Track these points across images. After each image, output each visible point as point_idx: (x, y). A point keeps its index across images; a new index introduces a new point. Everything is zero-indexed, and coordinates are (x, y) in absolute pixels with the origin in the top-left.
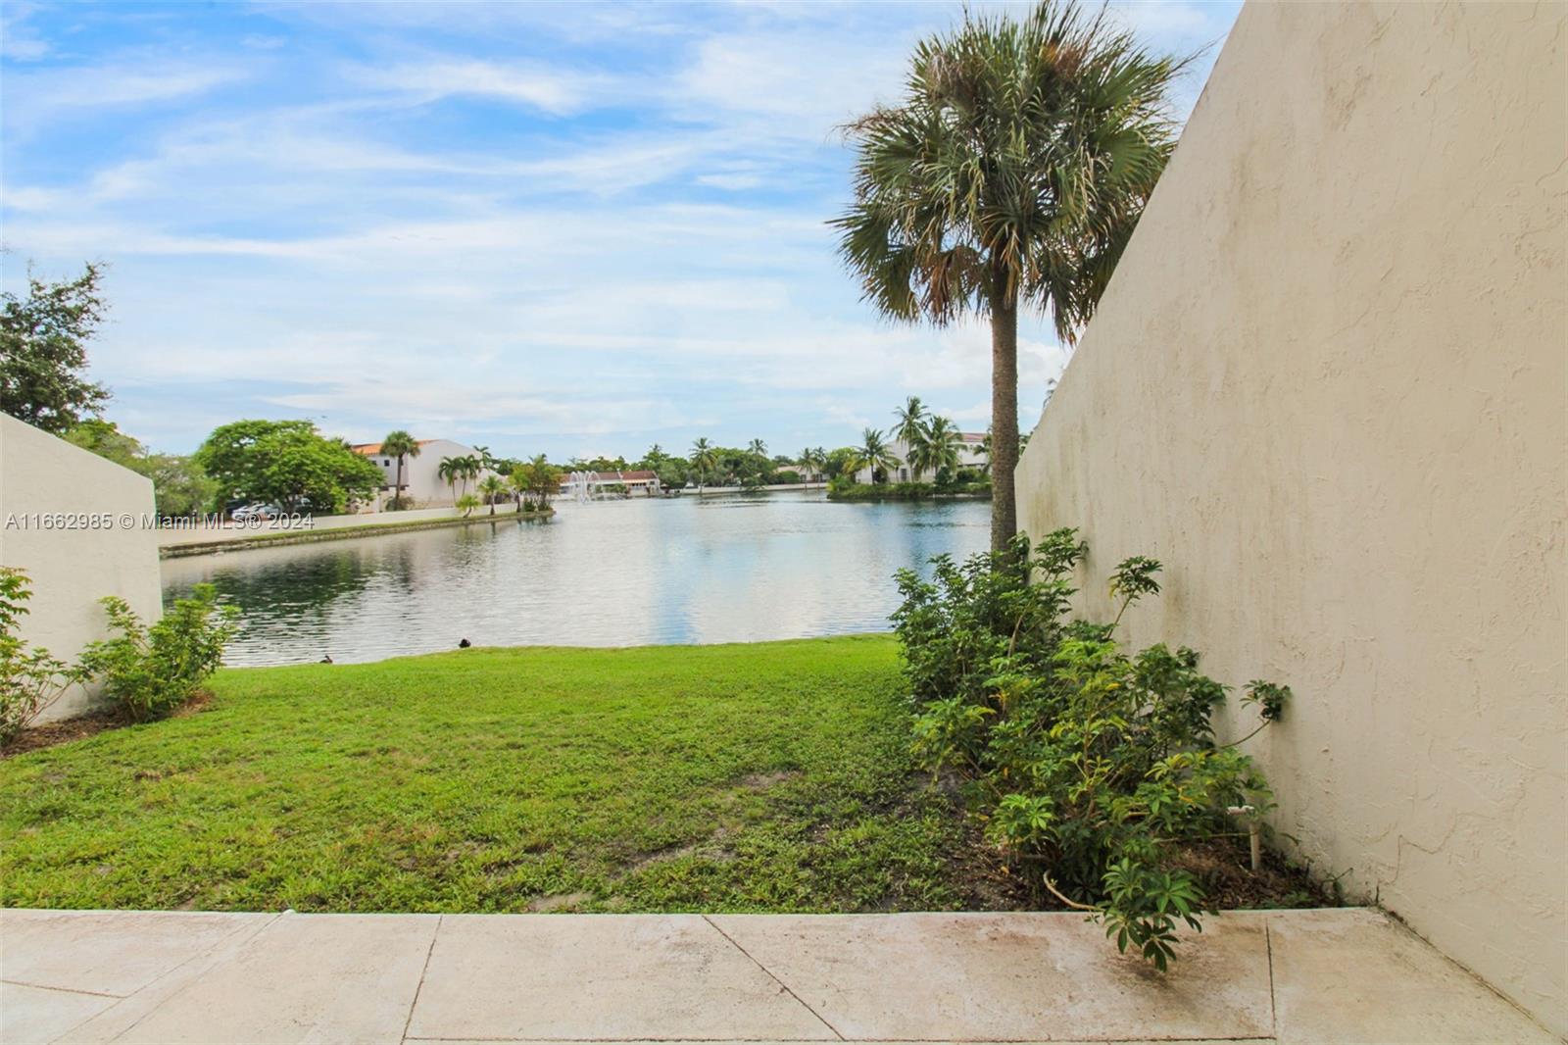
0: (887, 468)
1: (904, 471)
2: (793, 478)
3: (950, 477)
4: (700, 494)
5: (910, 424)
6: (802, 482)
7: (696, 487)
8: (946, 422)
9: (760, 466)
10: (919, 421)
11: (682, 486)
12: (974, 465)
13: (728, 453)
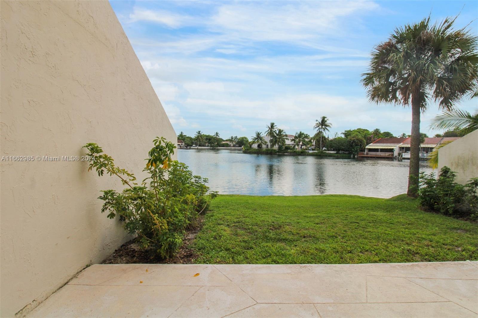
0: (262, 144)
1: (267, 145)
2: (227, 145)
3: (283, 148)
4: (198, 149)
5: (271, 131)
6: (229, 147)
7: (196, 146)
8: (282, 131)
9: (217, 141)
10: (274, 130)
11: (192, 146)
12: (290, 145)
13: (207, 136)
